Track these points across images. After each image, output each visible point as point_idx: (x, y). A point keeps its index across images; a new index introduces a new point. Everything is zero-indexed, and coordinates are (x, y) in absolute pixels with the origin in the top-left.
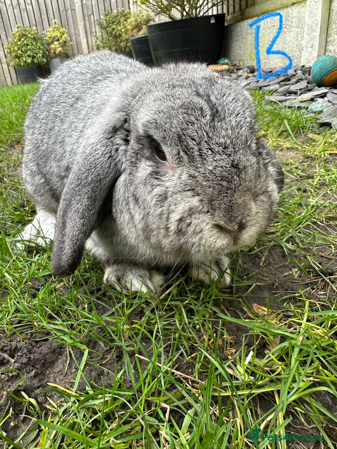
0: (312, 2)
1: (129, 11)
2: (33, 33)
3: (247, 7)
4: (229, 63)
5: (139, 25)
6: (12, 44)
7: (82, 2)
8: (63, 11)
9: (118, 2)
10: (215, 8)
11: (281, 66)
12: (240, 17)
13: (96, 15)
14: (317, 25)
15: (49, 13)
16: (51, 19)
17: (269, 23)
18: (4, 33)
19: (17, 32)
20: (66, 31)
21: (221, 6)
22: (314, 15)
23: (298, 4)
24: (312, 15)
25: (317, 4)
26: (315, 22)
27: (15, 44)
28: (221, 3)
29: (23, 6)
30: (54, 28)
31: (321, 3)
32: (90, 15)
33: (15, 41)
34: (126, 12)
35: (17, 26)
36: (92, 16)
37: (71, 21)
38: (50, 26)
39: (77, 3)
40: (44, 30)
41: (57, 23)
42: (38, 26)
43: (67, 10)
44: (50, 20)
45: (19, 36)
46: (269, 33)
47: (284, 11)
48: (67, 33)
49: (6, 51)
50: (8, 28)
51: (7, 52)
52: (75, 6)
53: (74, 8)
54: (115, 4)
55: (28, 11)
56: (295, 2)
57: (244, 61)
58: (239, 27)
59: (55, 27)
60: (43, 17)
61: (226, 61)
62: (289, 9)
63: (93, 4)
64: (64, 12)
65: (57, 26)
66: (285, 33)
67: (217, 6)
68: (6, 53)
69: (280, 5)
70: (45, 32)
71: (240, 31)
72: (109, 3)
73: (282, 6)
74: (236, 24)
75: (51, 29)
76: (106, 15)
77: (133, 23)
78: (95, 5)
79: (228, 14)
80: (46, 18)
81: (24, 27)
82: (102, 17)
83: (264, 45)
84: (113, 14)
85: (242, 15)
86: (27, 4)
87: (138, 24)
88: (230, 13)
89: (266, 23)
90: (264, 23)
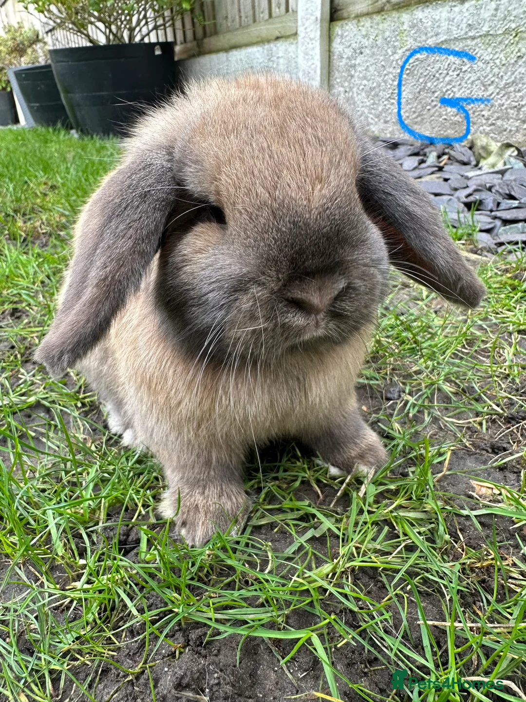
0: (306, 39)
3: (205, 35)
5: (21, 46)
10: (153, 35)
12: (197, 49)
14: (315, 72)
22: (310, 57)
23: (284, 39)
24: (307, 57)
25: (314, 42)
26: (313, 66)
31: (319, 41)
47: (264, 47)
56: (279, 35)
58: (197, 64)
62: (272, 45)
67: (157, 32)
69: (258, 37)
73: (259, 39)
74: (193, 60)
77: (10, 43)
85: (198, 46)
87: (18, 45)
88: (178, 41)
89: (239, 62)
90: (237, 62)
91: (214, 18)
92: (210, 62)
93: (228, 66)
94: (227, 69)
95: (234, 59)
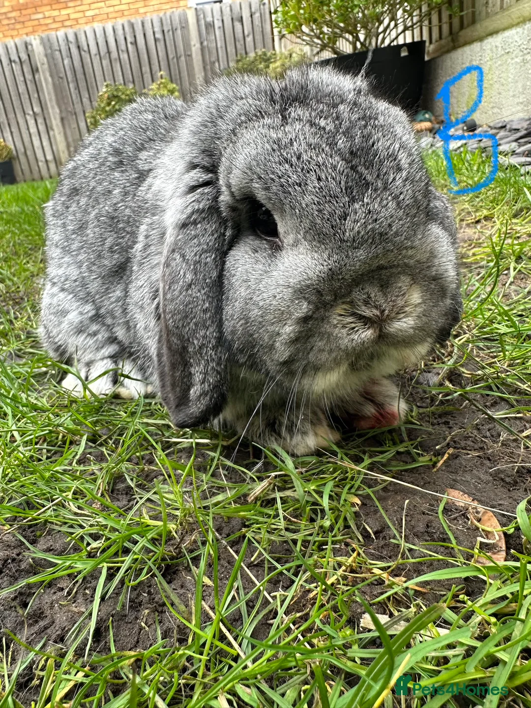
1: (274, 52)
2: (128, 92)
3: (462, 27)
4: (433, 118)
6: (97, 111)
7: (202, 43)
8: (173, 58)
9: (256, 41)
10: (408, 33)
11: (522, 117)
12: (451, 44)
13: (223, 62)
15: (152, 63)
16: (156, 72)
17: (500, 49)
18: (87, 96)
19: (106, 92)
20: (177, 88)
21: (419, 28)
27: (102, 111)
28: (419, 24)
29: (114, 55)
30: (159, 85)
32: (214, 62)
33: (102, 105)
34: (269, 54)
35: (105, 84)
36: (217, 64)
37: (185, 74)
38: (153, 81)
39: (194, 45)
40: (144, 88)
41: (164, 77)
42: (136, 83)
43: (180, 57)
44: (153, 72)
45: (108, 98)
46: (500, 65)
47: (526, 27)
48: (179, 91)
49: (88, 121)
50: (92, 88)
51: (91, 122)
52: (191, 50)
53: (189, 53)
54: (252, 44)
55: (122, 61)
57: (457, 114)
58: (448, 61)
59: (161, 83)
60: (143, 69)
61: (427, 116)
63: (219, 46)
64: (175, 60)
65: (163, 81)
66: (528, 62)
67: (413, 31)
68: (89, 124)
69: (519, 18)
70: (145, 91)
71: (451, 67)
72: (242, 42)
73: (521, 19)
74: (444, 57)
75: (154, 86)
76: (238, 61)
78: (221, 47)
79: (431, 42)
80: (148, 70)
81: (116, 85)
82: (232, 64)
83: (491, 85)
84: (248, 59)
85: (453, 40)
86: (120, 52)
88: (434, 40)
89: (494, 49)
90: (491, 50)
91: (473, 6)
92: (462, 55)
93: (481, 56)
94: (481, 60)
95: (489, 47)
